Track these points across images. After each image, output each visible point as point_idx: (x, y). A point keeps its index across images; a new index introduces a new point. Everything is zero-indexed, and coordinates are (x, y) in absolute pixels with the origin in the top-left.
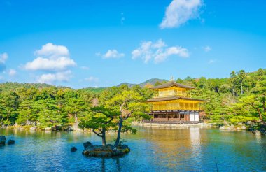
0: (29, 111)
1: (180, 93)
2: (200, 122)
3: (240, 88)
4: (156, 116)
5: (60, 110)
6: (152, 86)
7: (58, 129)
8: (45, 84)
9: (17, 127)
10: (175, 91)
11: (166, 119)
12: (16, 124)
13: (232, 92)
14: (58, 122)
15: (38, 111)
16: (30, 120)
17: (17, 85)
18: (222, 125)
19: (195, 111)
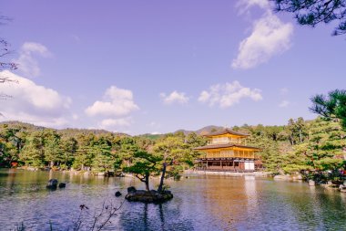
0: (84, 156)
1: (234, 141)
2: (256, 170)
3: (298, 135)
4: (210, 164)
5: (114, 156)
6: (206, 133)
7: (110, 174)
8: (103, 131)
9: (73, 172)
10: (230, 138)
11: (220, 167)
12: (72, 169)
13: (290, 139)
14: (110, 167)
15: (93, 156)
16: (85, 165)
17: (77, 131)
18: (278, 174)
19: (250, 159)
